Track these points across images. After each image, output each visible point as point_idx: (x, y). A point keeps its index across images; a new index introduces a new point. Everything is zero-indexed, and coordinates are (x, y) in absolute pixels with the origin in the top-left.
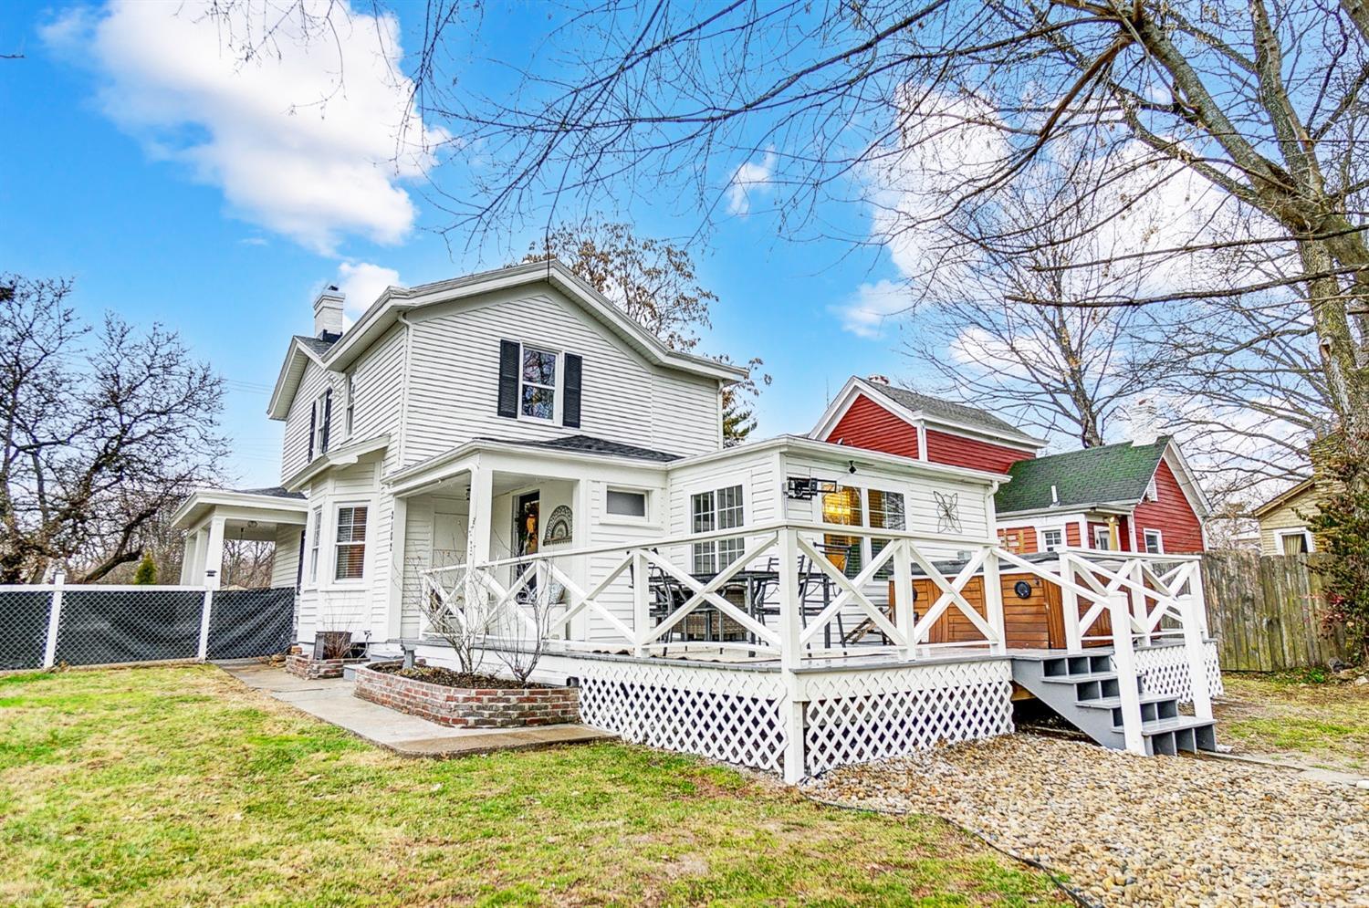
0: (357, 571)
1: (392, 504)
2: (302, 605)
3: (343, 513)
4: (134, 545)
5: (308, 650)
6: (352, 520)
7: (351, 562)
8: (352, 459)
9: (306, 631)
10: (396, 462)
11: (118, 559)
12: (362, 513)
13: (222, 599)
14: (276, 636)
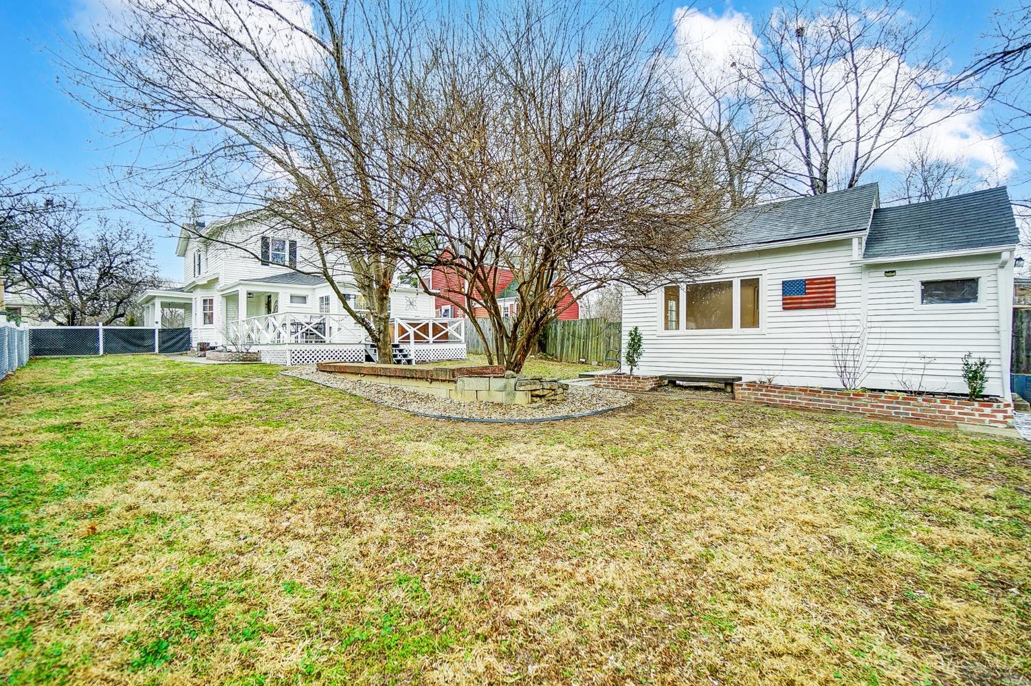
0: (211, 322)
1: (220, 298)
2: (193, 335)
3: (205, 301)
4: (121, 311)
5: (196, 349)
6: (208, 303)
7: (209, 318)
8: (205, 282)
9: (194, 344)
10: (222, 284)
11: (116, 317)
12: (211, 301)
13: (162, 331)
14: (184, 344)
